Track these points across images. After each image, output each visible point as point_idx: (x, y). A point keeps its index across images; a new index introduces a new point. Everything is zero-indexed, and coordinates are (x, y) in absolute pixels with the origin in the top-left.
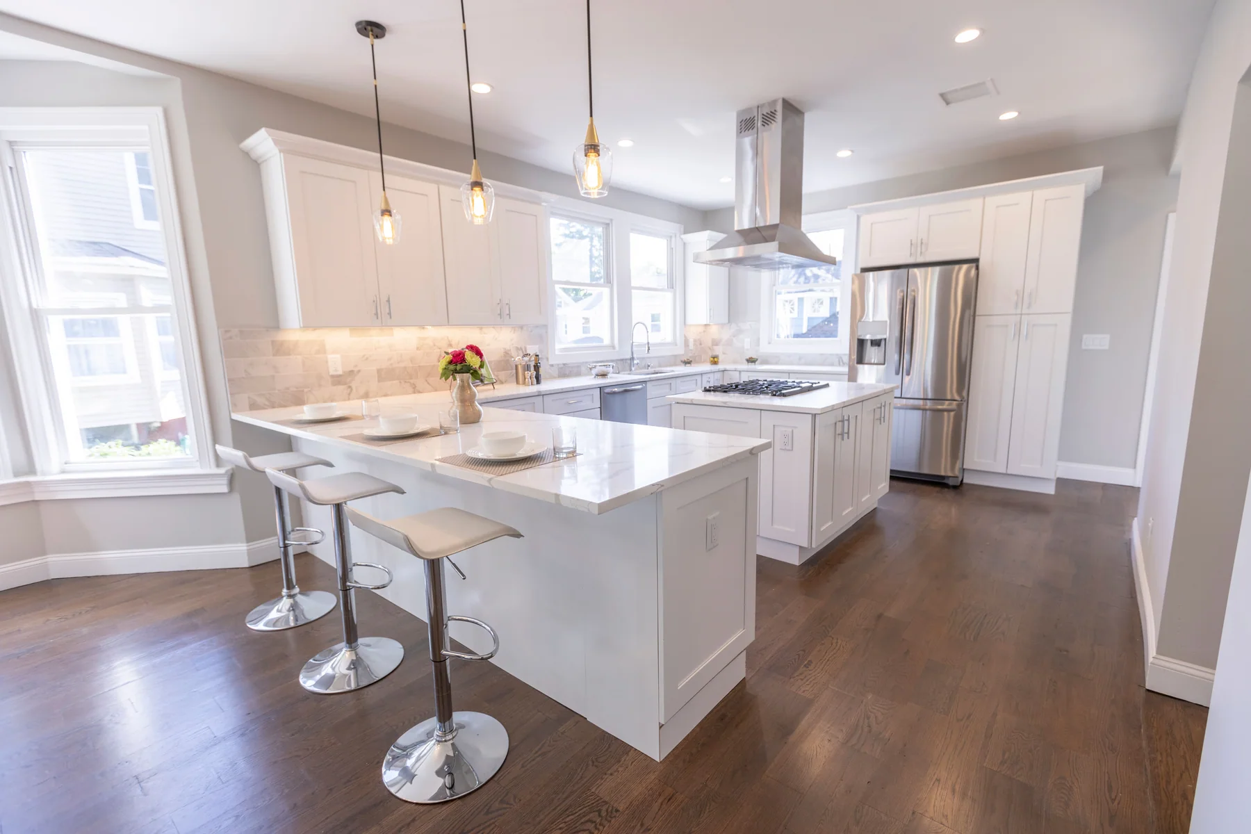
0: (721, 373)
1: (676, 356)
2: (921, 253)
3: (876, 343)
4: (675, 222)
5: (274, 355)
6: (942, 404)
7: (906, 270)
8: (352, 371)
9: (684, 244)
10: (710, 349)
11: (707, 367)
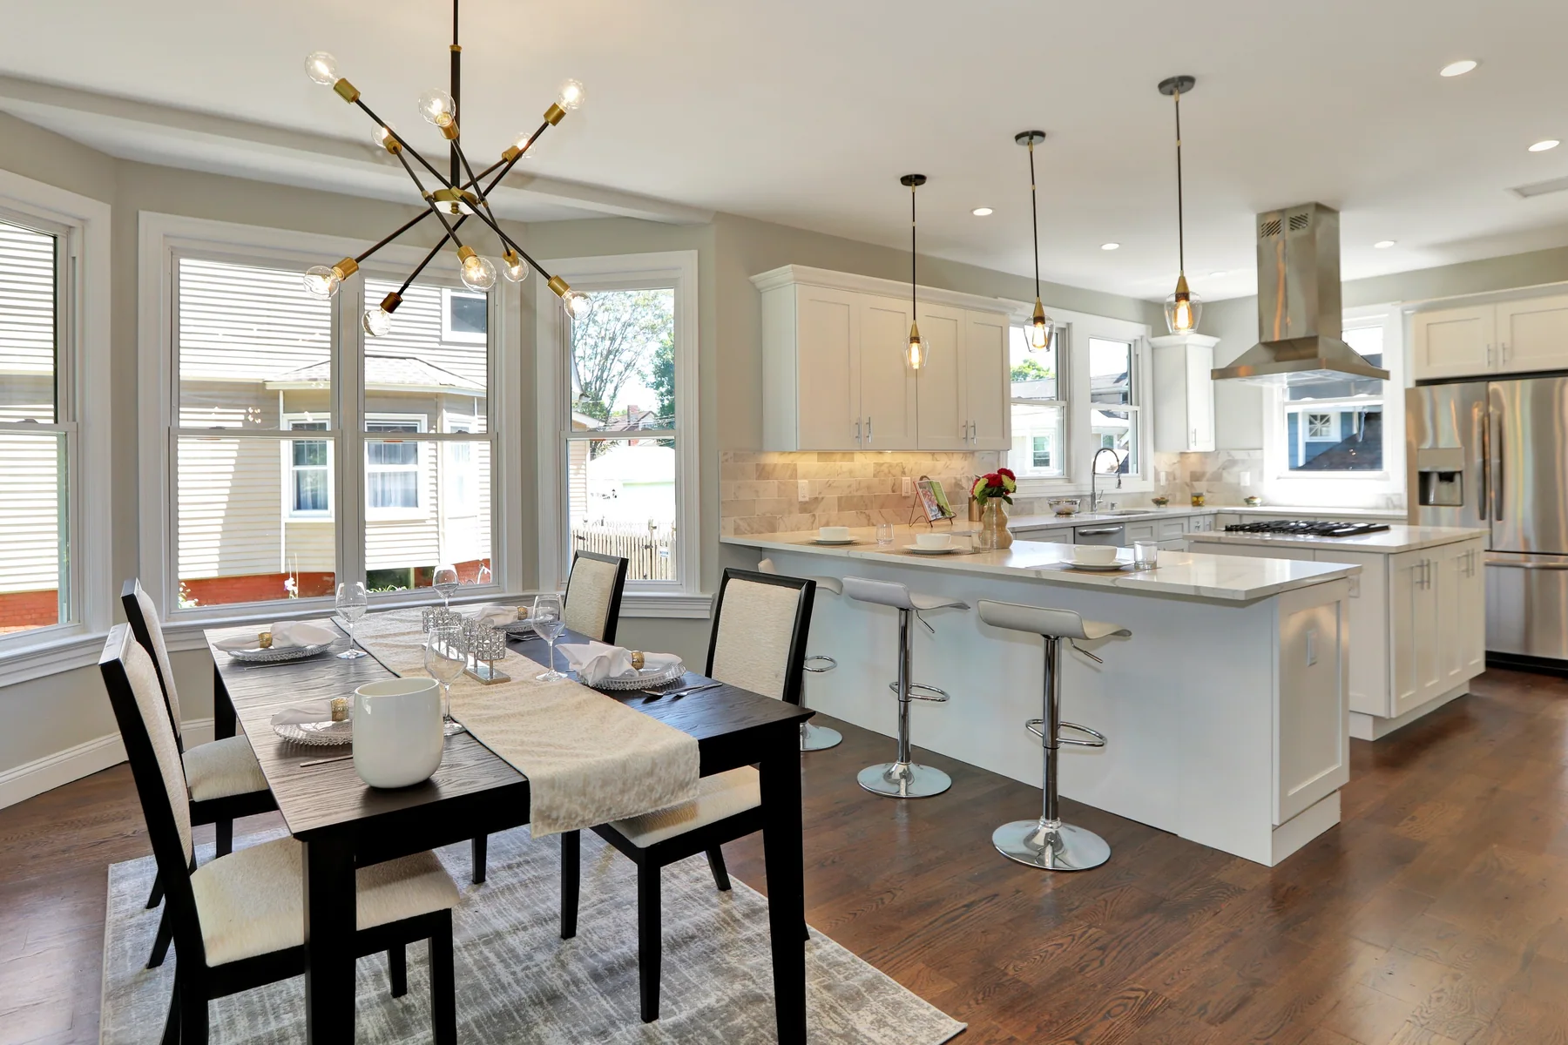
0: (1212, 517)
1: (1143, 494)
2: (1504, 361)
3: (1447, 477)
4: (1139, 323)
5: (758, 478)
6: (1556, 561)
7: (1484, 383)
8: (816, 498)
9: (1153, 349)
10: (1187, 485)
11: (1188, 509)
